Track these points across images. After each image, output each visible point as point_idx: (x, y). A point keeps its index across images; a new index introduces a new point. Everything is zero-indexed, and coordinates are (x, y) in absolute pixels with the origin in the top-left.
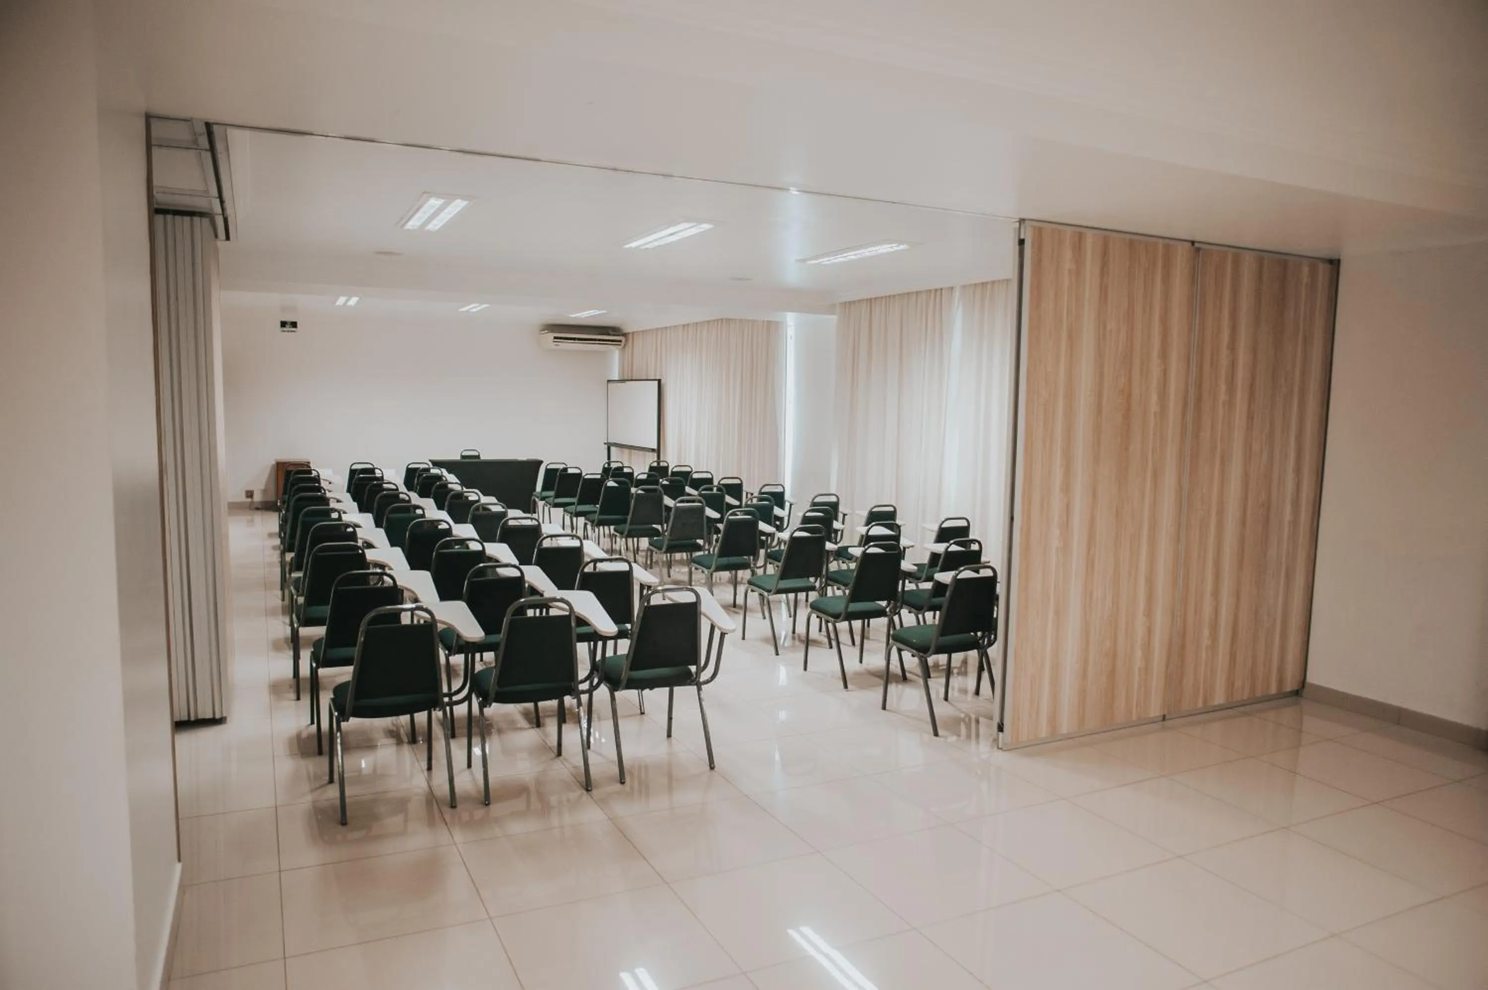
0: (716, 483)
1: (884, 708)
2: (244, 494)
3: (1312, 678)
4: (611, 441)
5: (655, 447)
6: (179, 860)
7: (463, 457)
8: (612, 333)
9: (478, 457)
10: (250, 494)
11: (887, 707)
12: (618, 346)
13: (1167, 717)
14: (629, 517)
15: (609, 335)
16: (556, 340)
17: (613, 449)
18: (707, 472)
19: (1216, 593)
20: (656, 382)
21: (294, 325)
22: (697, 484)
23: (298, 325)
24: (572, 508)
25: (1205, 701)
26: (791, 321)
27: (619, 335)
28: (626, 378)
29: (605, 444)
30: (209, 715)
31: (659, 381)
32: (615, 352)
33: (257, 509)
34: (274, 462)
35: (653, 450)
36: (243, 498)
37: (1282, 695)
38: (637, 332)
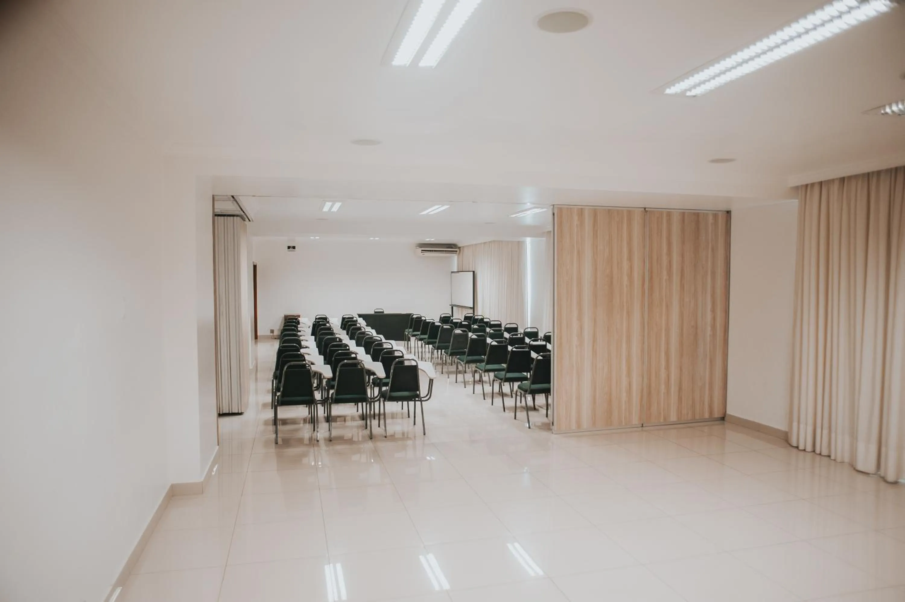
0: (503, 326)
1: (515, 418)
2: (269, 331)
3: (730, 411)
4: (453, 304)
5: (472, 306)
6: (218, 445)
7: (375, 312)
8: (454, 247)
9: (383, 312)
10: (272, 331)
11: (517, 418)
12: (456, 254)
13: (644, 425)
14: (437, 341)
15: (452, 248)
16: (422, 252)
17: (454, 308)
18: (498, 321)
19: (668, 367)
20: (472, 273)
21: (294, 248)
22: (491, 326)
23: (296, 248)
24: (418, 337)
25: (665, 419)
26: (528, 240)
27: (456, 248)
28: (460, 270)
29: (450, 305)
30: (237, 412)
31: (474, 272)
32: (455, 257)
33: (275, 338)
34: (284, 316)
35: (471, 308)
36: (269, 333)
37: (712, 420)
38: (465, 246)
